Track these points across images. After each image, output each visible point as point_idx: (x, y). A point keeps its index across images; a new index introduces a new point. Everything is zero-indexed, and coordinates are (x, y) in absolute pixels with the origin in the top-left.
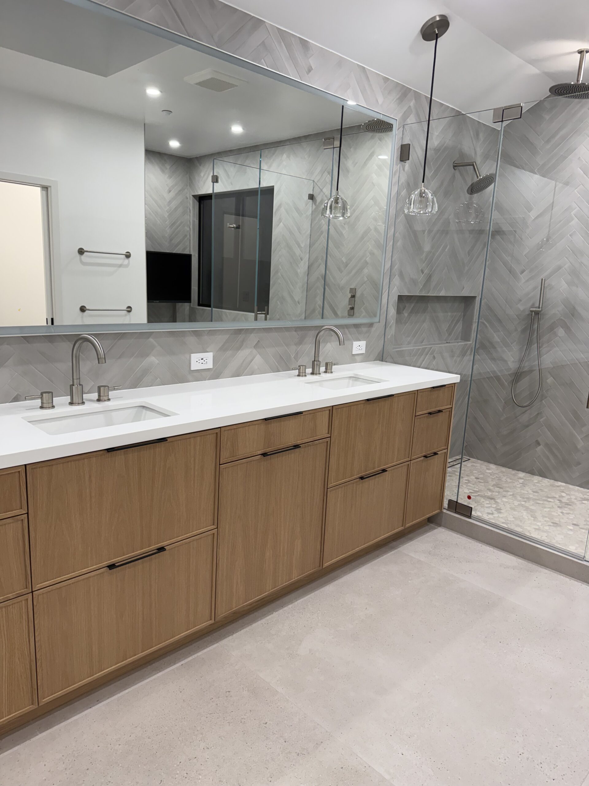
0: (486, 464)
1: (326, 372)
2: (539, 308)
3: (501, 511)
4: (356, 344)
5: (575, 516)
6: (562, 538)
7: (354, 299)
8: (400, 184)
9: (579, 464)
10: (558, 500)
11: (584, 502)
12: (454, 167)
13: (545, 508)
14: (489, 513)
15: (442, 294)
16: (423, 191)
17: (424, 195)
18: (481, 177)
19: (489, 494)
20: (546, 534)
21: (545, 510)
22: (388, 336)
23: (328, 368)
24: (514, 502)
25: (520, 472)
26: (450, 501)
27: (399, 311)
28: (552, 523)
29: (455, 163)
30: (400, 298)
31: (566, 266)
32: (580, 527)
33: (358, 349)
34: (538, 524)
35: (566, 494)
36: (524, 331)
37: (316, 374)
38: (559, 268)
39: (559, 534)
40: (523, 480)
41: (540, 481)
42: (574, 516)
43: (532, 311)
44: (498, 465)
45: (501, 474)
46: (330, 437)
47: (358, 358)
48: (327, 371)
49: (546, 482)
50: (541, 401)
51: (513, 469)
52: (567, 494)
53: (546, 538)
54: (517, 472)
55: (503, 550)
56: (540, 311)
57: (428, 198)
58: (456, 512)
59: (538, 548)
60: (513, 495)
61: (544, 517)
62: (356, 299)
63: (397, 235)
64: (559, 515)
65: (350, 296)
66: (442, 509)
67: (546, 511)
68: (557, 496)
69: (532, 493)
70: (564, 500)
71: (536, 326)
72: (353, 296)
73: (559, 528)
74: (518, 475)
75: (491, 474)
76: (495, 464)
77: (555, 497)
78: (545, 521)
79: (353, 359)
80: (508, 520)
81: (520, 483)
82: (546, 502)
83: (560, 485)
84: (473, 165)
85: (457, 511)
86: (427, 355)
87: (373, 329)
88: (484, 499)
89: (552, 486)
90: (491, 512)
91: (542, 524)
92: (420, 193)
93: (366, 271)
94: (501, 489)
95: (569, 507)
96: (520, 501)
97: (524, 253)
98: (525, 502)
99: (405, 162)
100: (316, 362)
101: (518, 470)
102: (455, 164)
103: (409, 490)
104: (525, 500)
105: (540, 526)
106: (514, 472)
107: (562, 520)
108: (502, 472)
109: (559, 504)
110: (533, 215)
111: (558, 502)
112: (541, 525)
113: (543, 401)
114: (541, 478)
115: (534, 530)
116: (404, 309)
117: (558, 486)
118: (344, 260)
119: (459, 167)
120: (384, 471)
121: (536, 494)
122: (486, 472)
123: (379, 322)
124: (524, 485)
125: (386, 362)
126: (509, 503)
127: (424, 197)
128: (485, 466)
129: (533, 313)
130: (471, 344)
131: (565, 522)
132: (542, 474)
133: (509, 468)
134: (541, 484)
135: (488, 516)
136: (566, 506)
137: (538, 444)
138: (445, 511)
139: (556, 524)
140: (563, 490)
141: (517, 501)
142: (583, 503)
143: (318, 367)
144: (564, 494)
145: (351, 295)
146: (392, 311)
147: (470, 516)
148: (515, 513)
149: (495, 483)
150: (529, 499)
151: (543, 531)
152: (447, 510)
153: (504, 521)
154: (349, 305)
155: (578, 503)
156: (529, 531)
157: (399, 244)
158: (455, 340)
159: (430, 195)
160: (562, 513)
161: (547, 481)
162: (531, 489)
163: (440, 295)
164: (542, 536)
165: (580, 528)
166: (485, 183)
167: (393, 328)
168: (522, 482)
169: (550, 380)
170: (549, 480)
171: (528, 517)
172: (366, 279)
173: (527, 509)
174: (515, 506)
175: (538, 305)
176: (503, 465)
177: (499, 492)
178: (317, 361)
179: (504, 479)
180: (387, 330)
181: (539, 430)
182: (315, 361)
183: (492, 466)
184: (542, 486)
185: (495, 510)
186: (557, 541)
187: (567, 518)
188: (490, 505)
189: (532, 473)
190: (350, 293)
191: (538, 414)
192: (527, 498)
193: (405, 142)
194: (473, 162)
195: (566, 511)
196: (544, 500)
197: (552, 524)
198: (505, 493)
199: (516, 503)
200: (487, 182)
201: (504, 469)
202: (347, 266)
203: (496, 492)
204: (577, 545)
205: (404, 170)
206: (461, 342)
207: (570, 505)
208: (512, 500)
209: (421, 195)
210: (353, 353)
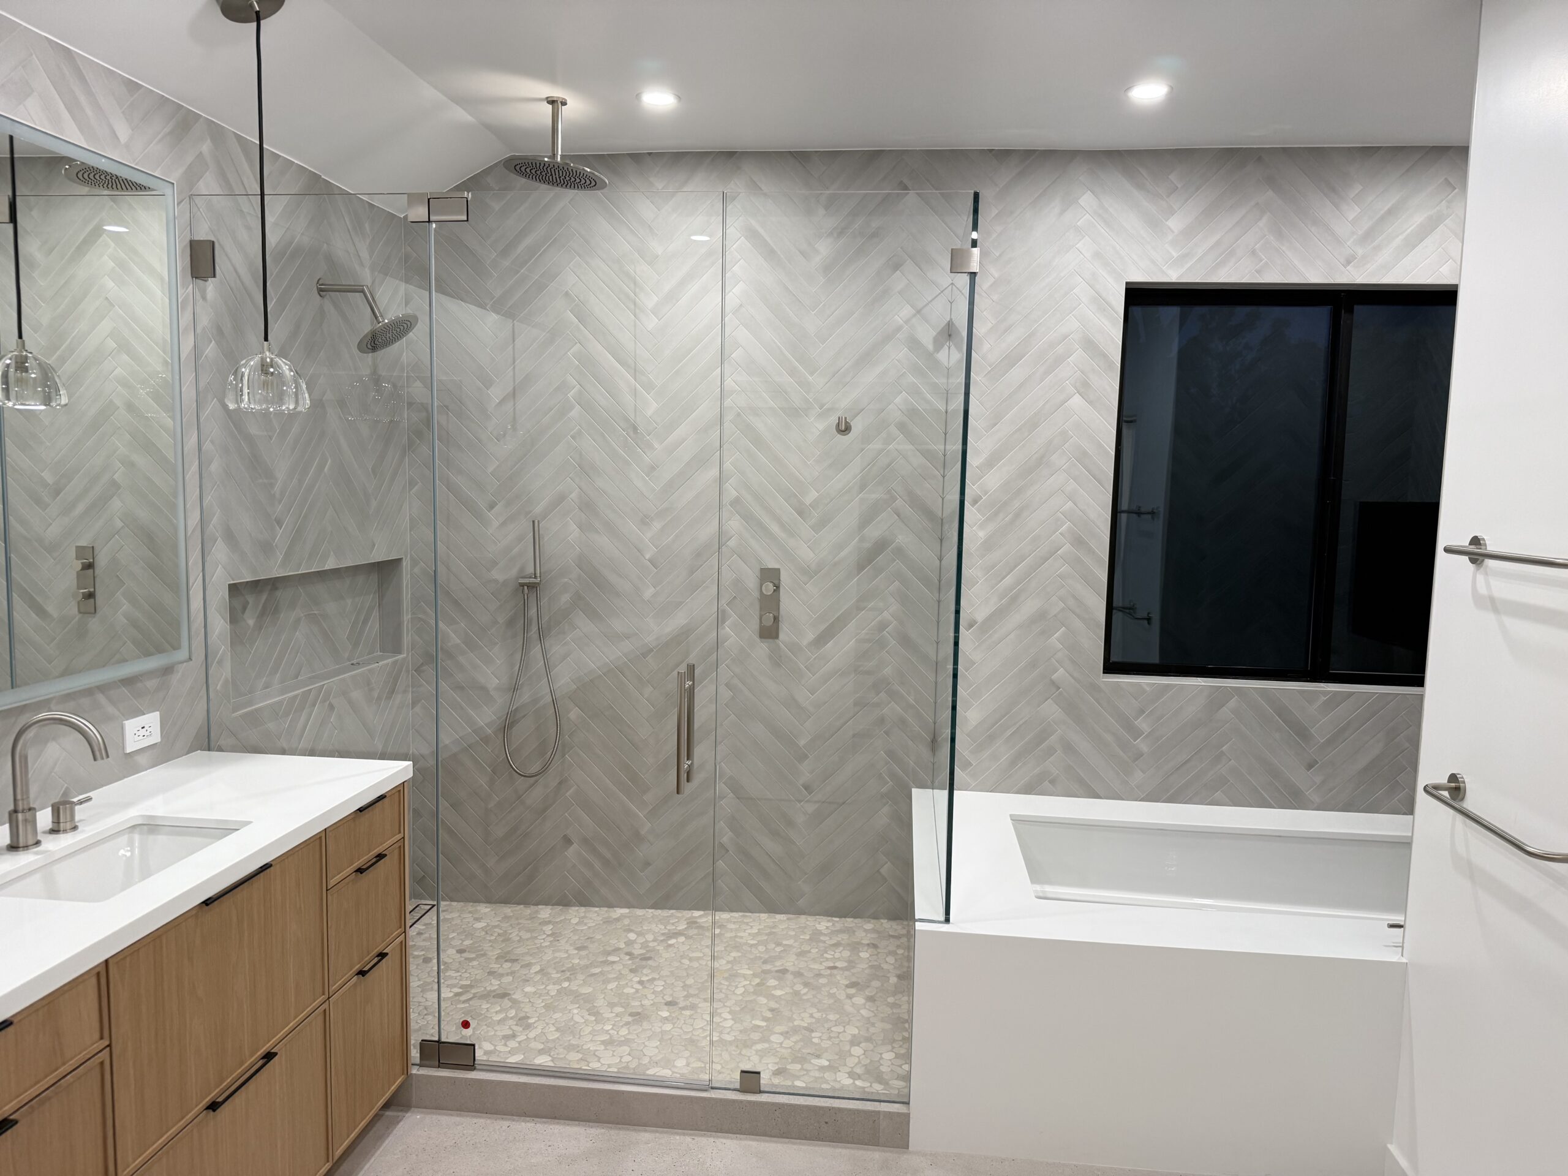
0: (470, 907)
1: (54, 831)
2: (535, 577)
3: (531, 1021)
4: (131, 726)
5: (665, 981)
6: (657, 1047)
7: (90, 571)
8: (199, 330)
9: (647, 864)
10: (627, 954)
11: (670, 942)
12: (320, 291)
13: (608, 981)
14: (506, 1038)
15: (330, 564)
16: (268, 360)
17: (272, 370)
18: (386, 321)
19: (494, 984)
20: (626, 1049)
21: (610, 986)
22: (217, 685)
23: (61, 821)
24: (548, 988)
25: (540, 907)
26: (424, 1045)
27: (234, 617)
28: (631, 1015)
29: (320, 282)
30: (234, 589)
31: (573, 495)
32: (680, 1006)
33: (141, 737)
34: (608, 1027)
35: (636, 933)
36: (511, 623)
37: (26, 847)
38: (561, 498)
39: (649, 1038)
40: (551, 927)
41: (583, 917)
42: (663, 983)
43: (522, 585)
44: (496, 902)
45: (505, 925)
46: (109, 1046)
47: (142, 760)
48: (59, 826)
49: (595, 916)
50: (563, 756)
51: (525, 902)
52: (639, 934)
53: (630, 1058)
54: (536, 908)
55: (555, 1118)
56: (538, 584)
57: (281, 375)
58: (440, 1065)
59: (623, 1092)
60: (542, 970)
61: (612, 1005)
62: (98, 571)
63: (207, 446)
64: (637, 991)
65: (78, 565)
66: (409, 1065)
67: (612, 990)
68: (622, 945)
69: (576, 952)
70: (637, 951)
71: (533, 612)
72: (89, 566)
73: (645, 1025)
74: (539, 916)
75: (487, 930)
76: (489, 901)
77: (619, 949)
78: (617, 1015)
79: (130, 764)
80: (548, 1041)
81: (548, 935)
82: (607, 968)
83: (619, 915)
84: (363, 291)
85: (441, 1062)
86: (314, 705)
87: (175, 678)
88: (488, 1003)
89: (608, 921)
90: (510, 1032)
91: (614, 1025)
92: (263, 365)
93: (116, 504)
94: (515, 964)
95: (650, 962)
96: (558, 982)
97: (490, 469)
98: (568, 979)
99: (206, 281)
100: (20, 816)
101: (537, 904)
102: (322, 285)
103: (333, 1070)
104: (568, 974)
105: (611, 1032)
106: (528, 911)
107: (646, 1002)
108: (506, 918)
109: (630, 962)
110: (496, 393)
111: (628, 957)
112: (612, 1029)
113: (567, 756)
114: (583, 909)
115: (603, 1047)
116: (244, 609)
117: (618, 920)
118: (48, 477)
119: (330, 293)
120: (269, 1056)
121: (583, 953)
122: (476, 929)
123: (190, 659)
124: (555, 936)
125: (220, 749)
126: (541, 995)
127: (272, 374)
128: (470, 912)
129: (526, 587)
130: (404, 659)
131: (652, 1005)
132: (584, 902)
133: (519, 904)
134: (586, 924)
135: (505, 1045)
136: (644, 963)
137: (568, 841)
138: (414, 1071)
139: (638, 1017)
140: (629, 925)
141: (554, 984)
142: (670, 946)
143: (29, 827)
144: (632, 936)
145: (82, 563)
146: (219, 625)
147: (472, 1067)
148: (557, 1015)
149: (500, 951)
150: (573, 970)
151: (621, 1043)
152: (421, 1065)
153: (541, 1046)
154: (79, 588)
155: (660, 948)
156: (594, 1054)
157: (215, 467)
158: (369, 654)
159: (286, 368)
160: (641, 982)
161: (596, 912)
162: (571, 945)
163: (327, 567)
164: (621, 1057)
165: (680, 1008)
166: (395, 332)
167: (228, 664)
168: (550, 932)
169: (574, 714)
170: (597, 909)
171: (583, 1017)
172: (119, 524)
173: (576, 997)
174: (552, 996)
175: (532, 570)
176: (506, 901)
177: (512, 973)
178: (23, 812)
179: (514, 936)
180: (211, 672)
181: (566, 814)
182: (16, 811)
183: (484, 909)
184: (589, 927)
185: (517, 1025)
186: (650, 1057)
187: (653, 993)
188: (502, 1016)
189: (564, 902)
190: (77, 558)
191: (560, 783)
192: (569, 970)
193: (202, 235)
194: (363, 286)
195: (647, 975)
196: (601, 962)
197: (630, 1019)
198: (524, 971)
199: (553, 989)
200: (398, 330)
201: (508, 910)
202: (57, 492)
203: (507, 974)
204: (687, 1054)
205: (204, 298)
206: (382, 658)
207: (650, 958)
208: (543, 983)
209: (264, 367)
210: (128, 750)
